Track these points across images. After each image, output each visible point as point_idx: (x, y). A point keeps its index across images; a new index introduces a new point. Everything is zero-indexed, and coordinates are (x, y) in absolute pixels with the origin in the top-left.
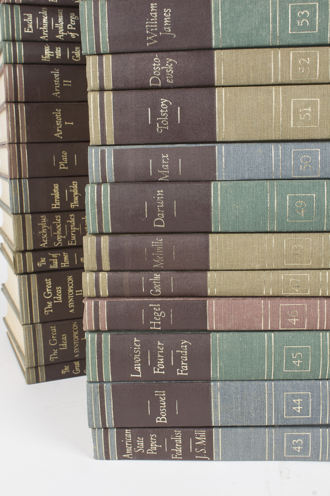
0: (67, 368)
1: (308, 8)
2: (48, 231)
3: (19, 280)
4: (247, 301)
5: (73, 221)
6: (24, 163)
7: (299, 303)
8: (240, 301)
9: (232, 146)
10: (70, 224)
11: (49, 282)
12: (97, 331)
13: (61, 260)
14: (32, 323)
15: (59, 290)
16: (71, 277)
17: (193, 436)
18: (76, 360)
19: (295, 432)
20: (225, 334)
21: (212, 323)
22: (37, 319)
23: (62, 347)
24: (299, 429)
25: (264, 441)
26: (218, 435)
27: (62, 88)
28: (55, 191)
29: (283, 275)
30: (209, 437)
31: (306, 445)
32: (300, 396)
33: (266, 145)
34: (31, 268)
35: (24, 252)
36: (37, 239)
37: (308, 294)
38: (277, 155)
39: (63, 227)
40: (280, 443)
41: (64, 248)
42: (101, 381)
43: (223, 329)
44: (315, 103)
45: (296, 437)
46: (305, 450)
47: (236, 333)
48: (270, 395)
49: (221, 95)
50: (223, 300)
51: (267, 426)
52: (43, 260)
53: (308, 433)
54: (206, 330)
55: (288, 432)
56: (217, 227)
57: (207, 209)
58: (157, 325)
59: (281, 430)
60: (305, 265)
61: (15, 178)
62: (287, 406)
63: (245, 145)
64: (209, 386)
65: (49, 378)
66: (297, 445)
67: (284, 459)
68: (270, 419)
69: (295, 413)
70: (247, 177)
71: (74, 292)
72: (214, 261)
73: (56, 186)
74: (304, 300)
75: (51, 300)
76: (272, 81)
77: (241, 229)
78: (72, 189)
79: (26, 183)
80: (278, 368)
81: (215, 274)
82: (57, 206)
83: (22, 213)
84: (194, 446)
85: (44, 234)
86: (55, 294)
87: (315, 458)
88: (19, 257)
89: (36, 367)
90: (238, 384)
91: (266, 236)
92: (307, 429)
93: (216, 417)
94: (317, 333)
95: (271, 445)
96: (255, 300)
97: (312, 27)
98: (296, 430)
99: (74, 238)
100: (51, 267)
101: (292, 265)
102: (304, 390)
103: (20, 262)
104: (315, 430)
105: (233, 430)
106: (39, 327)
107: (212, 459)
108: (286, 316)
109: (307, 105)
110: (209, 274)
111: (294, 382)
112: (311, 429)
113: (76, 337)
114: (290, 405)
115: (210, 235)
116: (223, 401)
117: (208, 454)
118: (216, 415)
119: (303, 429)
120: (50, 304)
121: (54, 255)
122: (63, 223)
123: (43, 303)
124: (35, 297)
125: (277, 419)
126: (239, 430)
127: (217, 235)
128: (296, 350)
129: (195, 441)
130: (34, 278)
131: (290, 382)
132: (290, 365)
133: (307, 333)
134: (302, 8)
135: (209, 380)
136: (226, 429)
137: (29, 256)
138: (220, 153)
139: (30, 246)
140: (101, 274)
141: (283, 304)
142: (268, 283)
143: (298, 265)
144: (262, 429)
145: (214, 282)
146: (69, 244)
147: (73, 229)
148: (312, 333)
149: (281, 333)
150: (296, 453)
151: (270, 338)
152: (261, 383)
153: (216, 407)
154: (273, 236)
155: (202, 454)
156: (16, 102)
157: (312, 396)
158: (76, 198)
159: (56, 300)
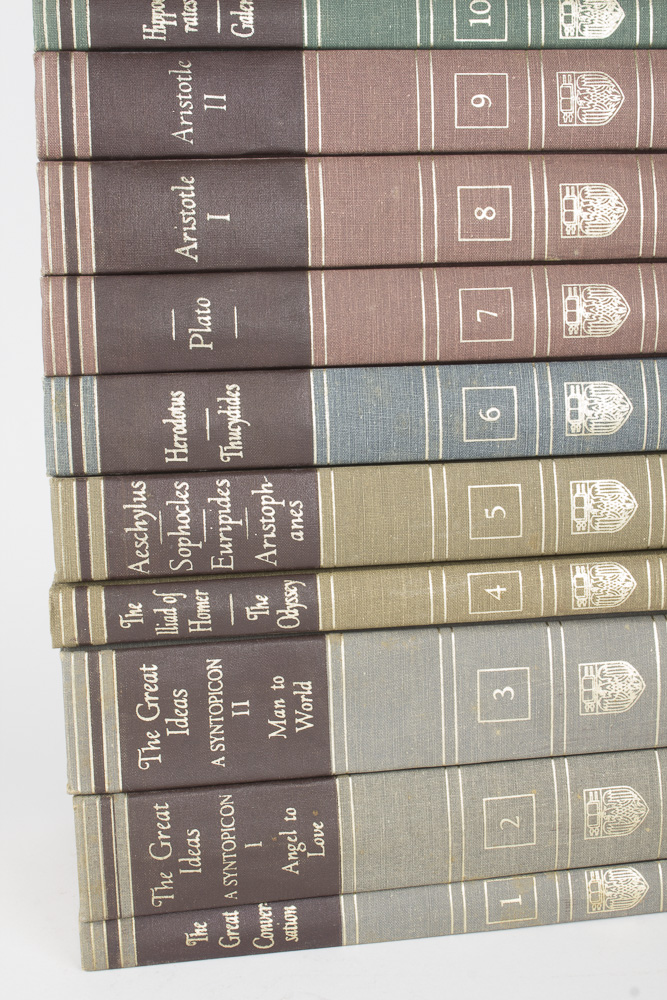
0: (201, 929)
2: (152, 527)
3: (66, 665)
5: (224, 498)
6: (88, 330)
10: (215, 507)
11: (151, 673)
13: (187, 612)
14: (101, 792)
15: (181, 698)
16: (218, 661)
18: (230, 907)
22: (115, 781)
23: (186, 865)
27: (198, 117)
28: (173, 410)
34: (99, 632)
35: (83, 584)
36: (119, 547)
39: (195, 515)
41: (199, 577)
52: (136, 609)
61: (60, 375)
65: (150, 955)
71: (227, 705)
73: (179, 399)
75: (158, 725)
78: (225, 405)
79: (91, 388)
82: (180, 455)
83: (78, 474)
85: (141, 534)
86: (168, 708)
88: (67, 600)
89: (111, 921)
99: (228, 549)
100: (159, 631)
103: (68, 613)
106: (122, 804)
113: (230, 840)
120: (154, 739)
121: (169, 598)
122: (197, 502)
123: (133, 735)
124: (110, 716)
130: (108, 661)
137: (97, 598)
139: (100, 568)
146: (213, 566)
147: (226, 522)
156: (69, 159)
158: (237, 433)
159: (173, 726)
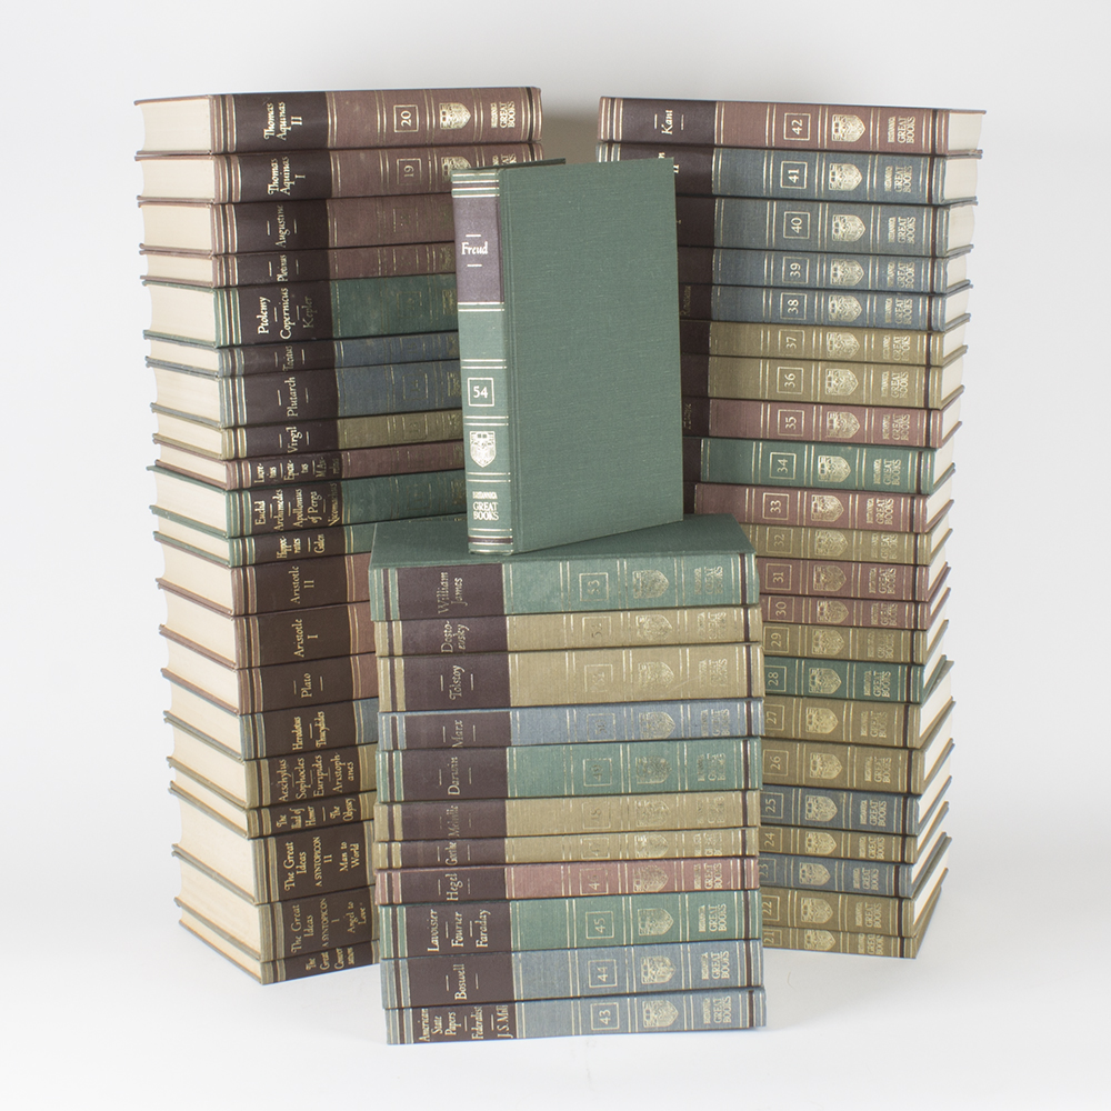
0: (312, 962)
1: (598, 577)
2: (289, 780)
3: (254, 846)
4: (546, 867)
5: (319, 764)
6: (259, 693)
7: (599, 867)
8: (539, 867)
9: (526, 711)
10: (316, 768)
11: (290, 847)
12: (391, 904)
13: (305, 816)
14: (269, 902)
15: (303, 856)
16: (318, 838)
17: (494, 1012)
18: (324, 951)
19: (602, 1003)
20: (525, 902)
21: (511, 891)
22: (275, 897)
23: (307, 932)
24: (606, 999)
25: (570, 1014)
26: (521, 1009)
27: (302, 591)
28: (296, 727)
29: (581, 840)
30: (512, 1013)
31: (613, 1016)
32: (604, 964)
33: (561, 710)
34: (268, 829)
35: (259, 808)
36: (276, 791)
37: (608, 857)
38: (571, 720)
39: (307, 773)
40: (586, 1015)
41: (309, 800)
42: (396, 957)
43: (522, 896)
44: (608, 669)
45: (603, 1008)
46: (613, 1022)
47: (537, 902)
48: (574, 963)
49: (514, 661)
50: (522, 867)
51: (572, 998)
52: (283, 818)
53: (616, 1003)
54: (505, 899)
55: (594, 1003)
56: (513, 793)
57: (503, 774)
58: (454, 896)
59: (587, 1000)
60: (604, 829)
61: (246, 714)
62: (592, 974)
63: (539, 710)
64: (511, 956)
65: (291, 975)
66: (604, 1016)
67: (592, 1033)
68: (575, 990)
69: (601, 982)
70: (542, 742)
71: (322, 857)
72: (512, 826)
73: (298, 720)
74: (604, 865)
75: (293, 870)
76: (566, 646)
77: (538, 795)
78: (318, 722)
79: (260, 718)
80: (581, 935)
81: (513, 840)
82: (299, 746)
83: (256, 758)
84: (496, 1023)
85: (284, 784)
86: (297, 861)
87: (624, 1031)
88: (254, 816)
89: (274, 962)
90: (540, 953)
91: (564, 800)
92: (614, 999)
93: (519, 991)
94: (619, 898)
95: (577, 1018)
96: (554, 866)
97: (603, 595)
98: (602, 1000)
99: (321, 787)
100: (293, 827)
101: (591, 829)
102: (608, 957)
103: (255, 823)
104: (622, 999)
105: (537, 1003)
106: (279, 907)
107: (515, 1037)
108: (586, 882)
109: (601, 670)
110: (506, 841)
111: (599, 949)
112: (617, 999)
113: (325, 919)
114: (595, 974)
115: (507, 802)
116: (525, 971)
117: (512, 1032)
118: (518, 988)
119: (609, 999)
120: (292, 875)
121: (297, 811)
122: (308, 767)
123: (283, 875)
124: (273, 867)
125: (582, 989)
126: (543, 1003)
127: (514, 802)
128: (598, 916)
129: (496, 1017)
130: (272, 842)
131: (594, 950)
132: (593, 932)
133: (609, 898)
134: (592, 578)
135: (509, 951)
136: (529, 1003)
137: (266, 813)
138: (515, 718)
139: (267, 800)
140: (393, 844)
141: (583, 869)
142: (566, 848)
143: (597, 829)
144: (567, 1001)
145: (513, 849)
146: (315, 795)
147: (320, 774)
148: (614, 898)
149: (582, 899)
150: (604, 1025)
151: (571, 904)
152: (564, 952)
153: (518, 979)
154: (571, 801)
155: (504, 1032)
156: (246, 615)
157: (618, 964)
158: (323, 734)
159: (299, 869)
